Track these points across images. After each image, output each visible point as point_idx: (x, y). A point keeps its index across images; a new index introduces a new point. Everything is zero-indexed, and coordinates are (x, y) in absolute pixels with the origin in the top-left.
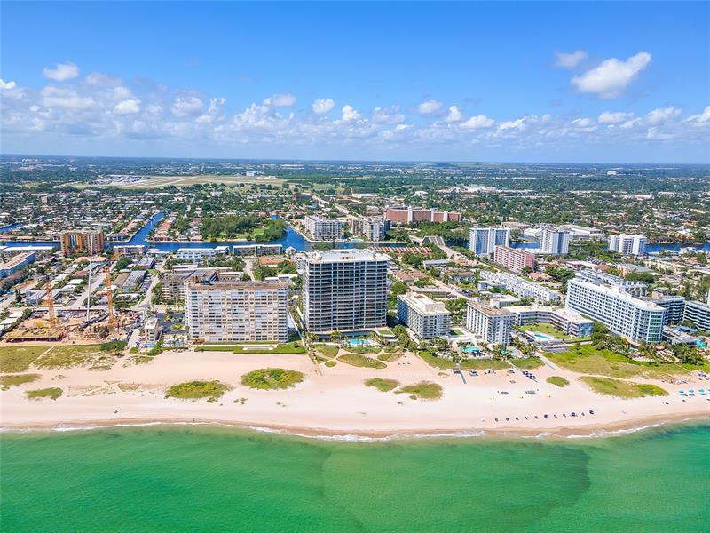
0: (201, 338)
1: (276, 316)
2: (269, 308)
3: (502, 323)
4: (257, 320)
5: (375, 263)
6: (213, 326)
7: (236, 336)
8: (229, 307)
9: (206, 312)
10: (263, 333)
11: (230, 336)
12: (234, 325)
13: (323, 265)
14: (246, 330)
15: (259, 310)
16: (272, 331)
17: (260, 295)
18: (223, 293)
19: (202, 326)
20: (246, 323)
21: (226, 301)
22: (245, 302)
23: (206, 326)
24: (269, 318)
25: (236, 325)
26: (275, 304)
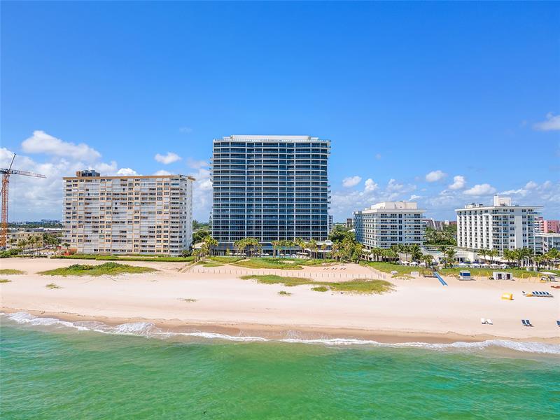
0: (73, 247)
1: (167, 217)
2: (158, 206)
4: (144, 223)
6: (88, 230)
7: (117, 246)
8: (109, 204)
9: (80, 211)
10: (150, 242)
11: (108, 245)
12: (114, 229)
13: (233, 144)
14: (129, 236)
15: (146, 209)
16: (162, 239)
17: (147, 186)
18: (102, 185)
19: (75, 230)
20: (127, 227)
21: (105, 197)
22: (128, 196)
23: (79, 231)
24: (157, 220)
25: (116, 229)
26: (166, 200)
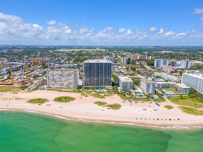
0: (50, 86)
1: (73, 80)
2: (71, 77)
3: (151, 86)
4: (68, 81)
5: (107, 63)
6: (54, 83)
7: (61, 86)
8: (59, 76)
9: (51, 78)
10: (69, 86)
11: (59, 86)
12: (60, 82)
13: (89, 63)
14: (64, 84)
15: (68, 78)
16: (72, 85)
17: (68, 73)
18: (57, 72)
19: (50, 82)
20: (63, 82)
21: (58, 75)
22: (63, 75)
23: (52, 83)
24: (71, 81)
25: (61, 83)
26: (73, 76)
